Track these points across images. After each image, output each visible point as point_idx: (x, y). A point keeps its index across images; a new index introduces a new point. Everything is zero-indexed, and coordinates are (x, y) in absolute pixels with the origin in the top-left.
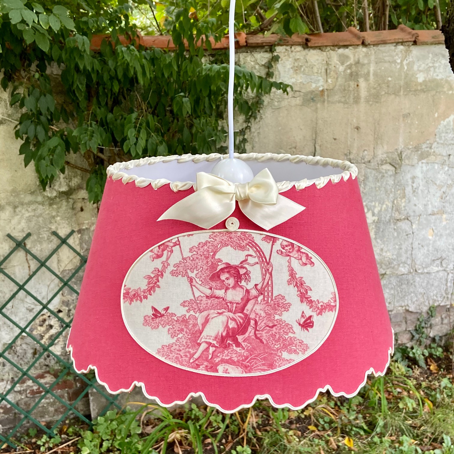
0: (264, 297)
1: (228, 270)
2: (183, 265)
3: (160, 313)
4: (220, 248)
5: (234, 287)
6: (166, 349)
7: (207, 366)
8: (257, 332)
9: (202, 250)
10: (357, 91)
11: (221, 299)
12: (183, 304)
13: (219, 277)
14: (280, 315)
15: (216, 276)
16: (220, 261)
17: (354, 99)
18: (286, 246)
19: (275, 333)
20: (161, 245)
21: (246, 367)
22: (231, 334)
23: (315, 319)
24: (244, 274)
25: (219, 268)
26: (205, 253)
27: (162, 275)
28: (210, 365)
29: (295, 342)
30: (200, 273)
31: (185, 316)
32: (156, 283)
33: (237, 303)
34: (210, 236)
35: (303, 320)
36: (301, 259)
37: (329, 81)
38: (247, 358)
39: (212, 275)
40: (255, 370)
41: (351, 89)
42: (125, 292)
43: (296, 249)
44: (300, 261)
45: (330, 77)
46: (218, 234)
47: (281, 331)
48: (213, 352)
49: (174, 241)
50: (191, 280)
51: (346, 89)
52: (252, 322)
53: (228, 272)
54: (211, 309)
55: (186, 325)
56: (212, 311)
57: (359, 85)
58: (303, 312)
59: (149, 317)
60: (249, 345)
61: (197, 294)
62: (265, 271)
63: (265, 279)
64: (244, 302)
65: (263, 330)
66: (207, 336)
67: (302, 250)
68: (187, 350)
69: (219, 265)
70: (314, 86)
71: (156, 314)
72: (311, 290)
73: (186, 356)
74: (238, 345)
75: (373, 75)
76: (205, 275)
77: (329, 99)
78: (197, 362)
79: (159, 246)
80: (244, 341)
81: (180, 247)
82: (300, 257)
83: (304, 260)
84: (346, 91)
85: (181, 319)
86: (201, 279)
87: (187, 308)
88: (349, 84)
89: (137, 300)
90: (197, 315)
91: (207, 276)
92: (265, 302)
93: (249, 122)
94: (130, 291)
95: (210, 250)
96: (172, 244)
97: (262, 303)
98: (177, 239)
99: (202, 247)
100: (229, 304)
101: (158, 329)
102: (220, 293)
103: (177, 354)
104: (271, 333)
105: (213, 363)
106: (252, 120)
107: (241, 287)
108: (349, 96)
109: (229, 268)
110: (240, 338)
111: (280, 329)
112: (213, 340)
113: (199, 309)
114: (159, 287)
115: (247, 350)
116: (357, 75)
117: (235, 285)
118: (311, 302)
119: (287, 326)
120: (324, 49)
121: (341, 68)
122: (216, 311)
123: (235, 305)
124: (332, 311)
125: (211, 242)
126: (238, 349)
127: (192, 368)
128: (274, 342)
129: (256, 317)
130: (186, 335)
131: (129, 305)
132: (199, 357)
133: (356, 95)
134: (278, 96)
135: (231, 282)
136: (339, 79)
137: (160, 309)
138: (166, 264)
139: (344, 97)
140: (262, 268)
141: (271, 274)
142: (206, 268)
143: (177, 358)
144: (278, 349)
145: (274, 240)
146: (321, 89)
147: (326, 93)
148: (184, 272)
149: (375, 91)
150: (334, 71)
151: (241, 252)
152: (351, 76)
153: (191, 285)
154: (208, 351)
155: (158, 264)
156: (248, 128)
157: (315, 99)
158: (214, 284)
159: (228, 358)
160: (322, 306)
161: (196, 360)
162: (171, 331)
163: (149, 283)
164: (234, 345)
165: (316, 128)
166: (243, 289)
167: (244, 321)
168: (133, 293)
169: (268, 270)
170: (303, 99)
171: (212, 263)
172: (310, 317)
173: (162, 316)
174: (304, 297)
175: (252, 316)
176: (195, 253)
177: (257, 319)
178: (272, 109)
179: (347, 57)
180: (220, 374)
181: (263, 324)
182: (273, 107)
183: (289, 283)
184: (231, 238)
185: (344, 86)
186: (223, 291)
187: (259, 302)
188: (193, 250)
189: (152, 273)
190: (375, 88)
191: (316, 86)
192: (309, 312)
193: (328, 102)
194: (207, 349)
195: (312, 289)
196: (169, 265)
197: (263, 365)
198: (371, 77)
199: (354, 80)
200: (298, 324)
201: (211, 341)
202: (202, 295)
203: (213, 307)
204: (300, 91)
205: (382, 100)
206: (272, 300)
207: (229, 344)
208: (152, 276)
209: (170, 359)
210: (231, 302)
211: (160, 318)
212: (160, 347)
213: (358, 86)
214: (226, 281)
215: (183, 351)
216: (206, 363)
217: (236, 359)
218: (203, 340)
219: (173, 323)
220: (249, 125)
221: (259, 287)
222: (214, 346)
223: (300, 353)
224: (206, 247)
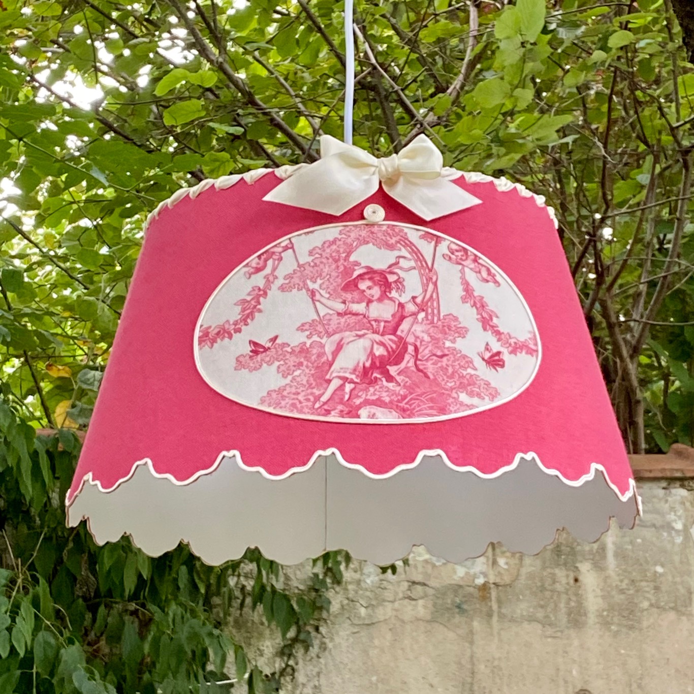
0: (427, 314)
1: (370, 276)
2: (299, 274)
3: (263, 347)
4: (357, 247)
5: (380, 300)
6: (274, 395)
7: (342, 411)
8: (418, 362)
9: (328, 251)
10: (577, 595)
11: (362, 317)
12: (301, 328)
13: (356, 286)
14: (454, 341)
15: (351, 285)
16: (357, 264)
17: (569, 614)
18: (457, 251)
19: (447, 365)
20: (262, 254)
21: (404, 410)
22: (378, 364)
23: (506, 356)
24: (395, 282)
25: (356, 274)
26: (334, 254)
27: (265, 294)
28: (346, 410)
29: (478, 382)
30: (327, 283)
31: (305, 343)
32: (255, 307)
33: (386, 322)
34: (340, 231)
35: (487, 355)
36: (480, 272)
37: (502, 561)
38: (404, 397)
39: (346, 284)
40: (419, 416)
42: (201, 334)
43: (473, 257)
44: (478, 275)
45: (503, 553)
46: (353, 229)
47: (457, 363)
48: (351, 391)
49: (283, 244)
50: (313, 293)
51: (546, 585)
52: (411, 349)
53: (370, 279)
54: (345, 331)
55: (305, 357)
56: (348, 333)
57: (580, 578)
58: (487, 344)
59: (245, 357)
60: (407, 379)
61: (323, 311)
62: (427, 280)
63: (426, 291)
64: (397, 320)
65: (427, 360)
66: (341, 369)
67: (480, 261)
68: (309, 391)
69: (354, 270)
70: (461, 571)
71: (257, 349)
72: (497, 317)
73: (308, 400)
74: (390, 379)
75: (616, 555)
76: (335, 284)
77: (504, 611)
78: (326, 407)
79: (259, 257)
80: (399, 374)
81: (294, 251)
82: (478, 270)
83: (484, 274)
84: (548, 594)
85: (297, 350)
86: (329, 290)
87: (308, 333)
88: (554, 574)
89: (222, 339)
90: (323, 341)
91: (338, 286)
92: (428, 322)
93: (290, 656)
94: (210, 330)
95: (342, 250)
96: (280, 249)
97: (425, 322)
98: (288, 242)
99: (329, 246)
100: (373, 323)
101: (260, 371)
102: (360, 308)
103: (293, 399)
104: (439, 364)
105: (351, 407)
106: (299, 651)
107: (391, 299)
108: (556, 606)
109: (370, 273)
110: (393, 370)
111: (454, 361)
112: (351, 373)
113: (327, 332)
114: (260, 311)
115: (405, 387)
116: (573, 553)
117: (381, 296)
118: (498, 333)
119: (464, 358)
122: (354, 333)
123: (382, 324)
124: (532, 356)
125: (343, 240)
126: (391, 385)
127: (319, 415)
128: (445, 377)
129: (416, 341)
130: (307, 371)
131: (209, 349)
132: (329, 400)
133: (573, 604)
134: (368, 594)
135: (376, 292)
136: (527, 561)
137: (263, 341)
138: (271, 278)
139: (542, 607)
140: (421, 275)
141: (435, 284)
142: (334, 274)
143: (294, 405)
144: (452, 389)
145: (438, 240)
146: (480, 581)
147: (494, 594)
148: (302, 285)
149: (622, 597)
151: (388, 252)
152: (559, 556)
153: (313, 300)
154: (344, 390)
155: (259, 280)
156: (289, 671)
157: (465, 607)
158: (349, 296)
159: (374, 398)
160: (515, 343)
161: (325, 403)
162: (282, 368)
163: (244, 310)
164: (384, 379)
165: (472, 684)
166: (394, 302)
167: (398, 347)
168: (216, 331)
169: (431, 279)
170: (435, 605)
171: (345, 267)
172: (498, 353)
173: (266, 350)
174: (487, 322)
175: (410, 339)
176: (317, 256)
177: (418, 344)
178: (353, 625)
180: (364, 419)
181: (427, 351)
182: (356, 622)
183: (464, 300)
184: (372, 233)
185: (542, 580)
186: (364, 304)
187: (420, 320)
188: (314, 252)
189: (249, 294)
190: (622, 591)
191: (467, 574)
192: (496, 346)
193: (502, 616)
194: (341, 388)
195: (499, 315)
196: (276, 278)
197: (431, 408)
198: (611, 561)
199: (565, 564)
200: (481, 359)
201: (347, 375)
202: (331, 312)
203: (349, 328)
204: (424, 584)
205: (645, 624)
206: (439, 319)
207: (376, 378)
208: (249, 298)
209: (281, 408)
210: (376, 320)
211: (264, 354)
212: (265, 394)
213: (576, 580)
214: (368, 292)
215: (303, 394)
216: (340, 407)
217: (387, 399)
218: (334, 375)
219: (285, 356)
220: (291, 662)
221: (419, 300)
222: (352, 382)
223: (487, 398)
224: (334, 247)
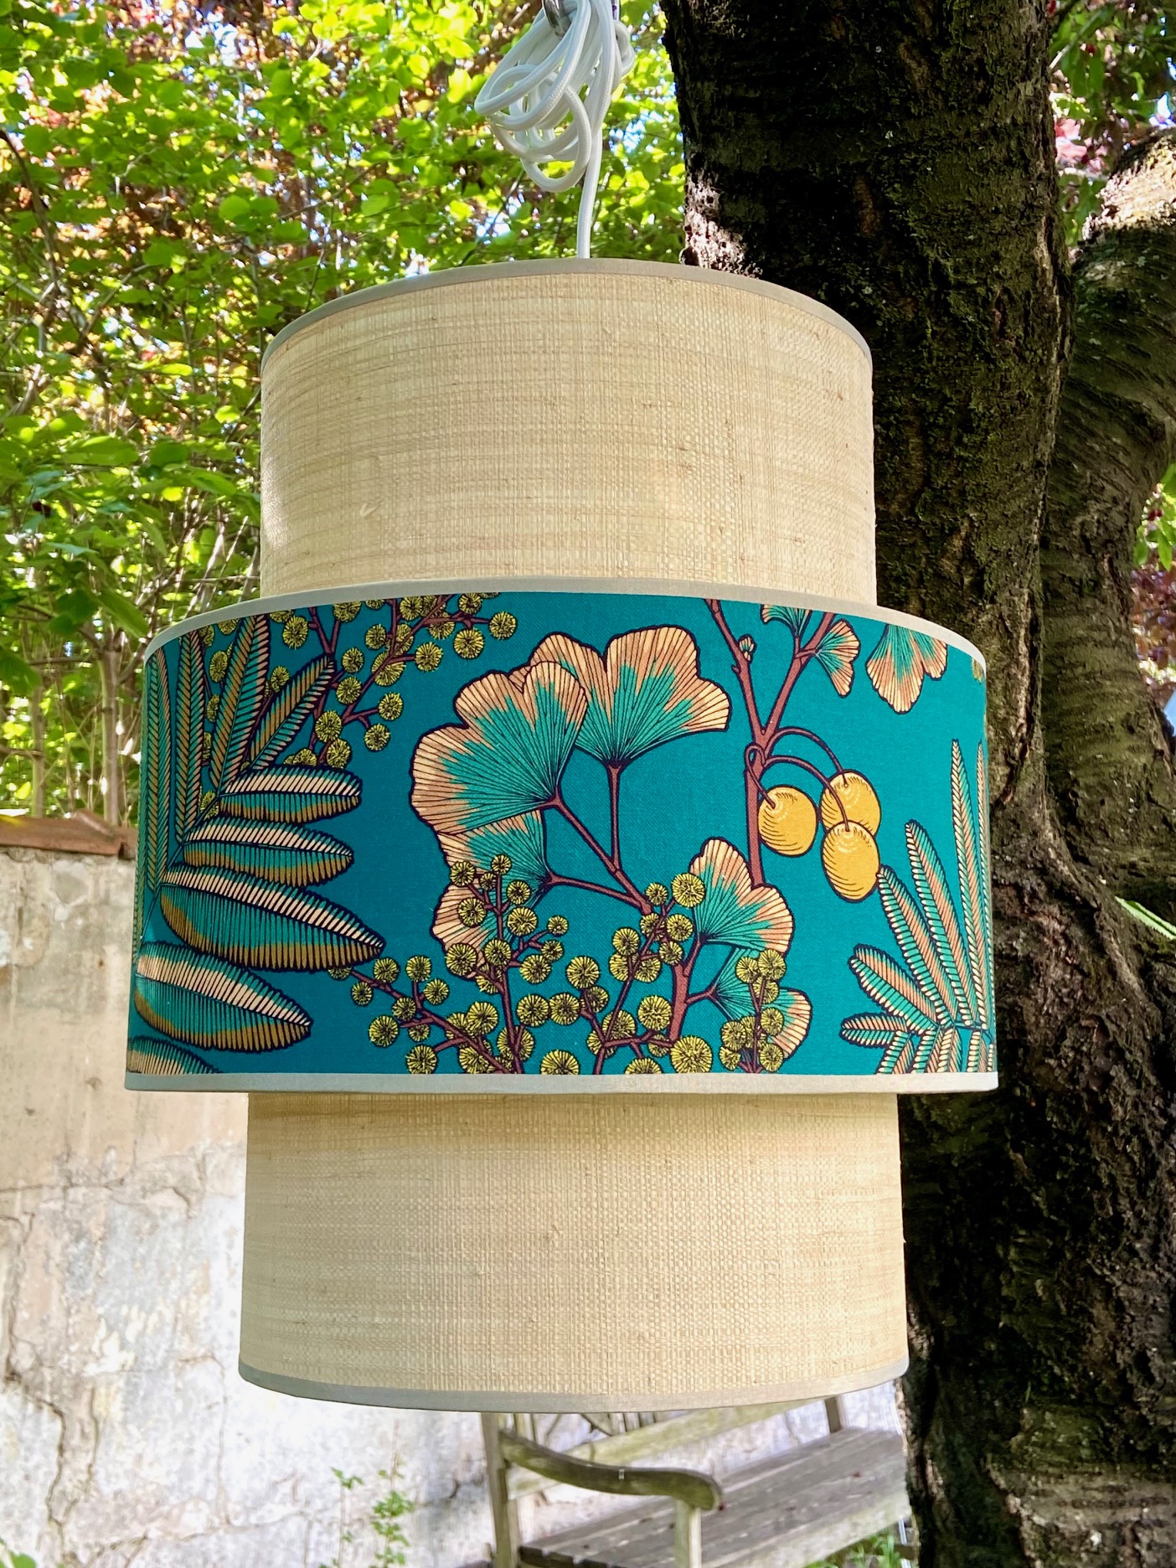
41: (84, 971)
120: (18, 856)
121: (61, 913)
150: (43, 918)
179: (78, 885)
